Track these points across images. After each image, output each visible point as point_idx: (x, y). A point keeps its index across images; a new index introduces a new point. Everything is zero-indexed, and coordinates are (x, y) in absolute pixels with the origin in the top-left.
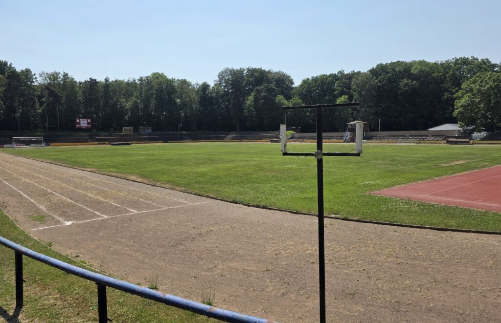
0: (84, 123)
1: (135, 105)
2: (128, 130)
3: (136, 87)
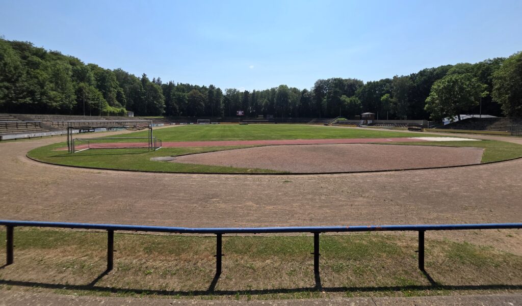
0: (240, 113)
1: (266, 103)
2: (261, 117)
3: (269, 94)
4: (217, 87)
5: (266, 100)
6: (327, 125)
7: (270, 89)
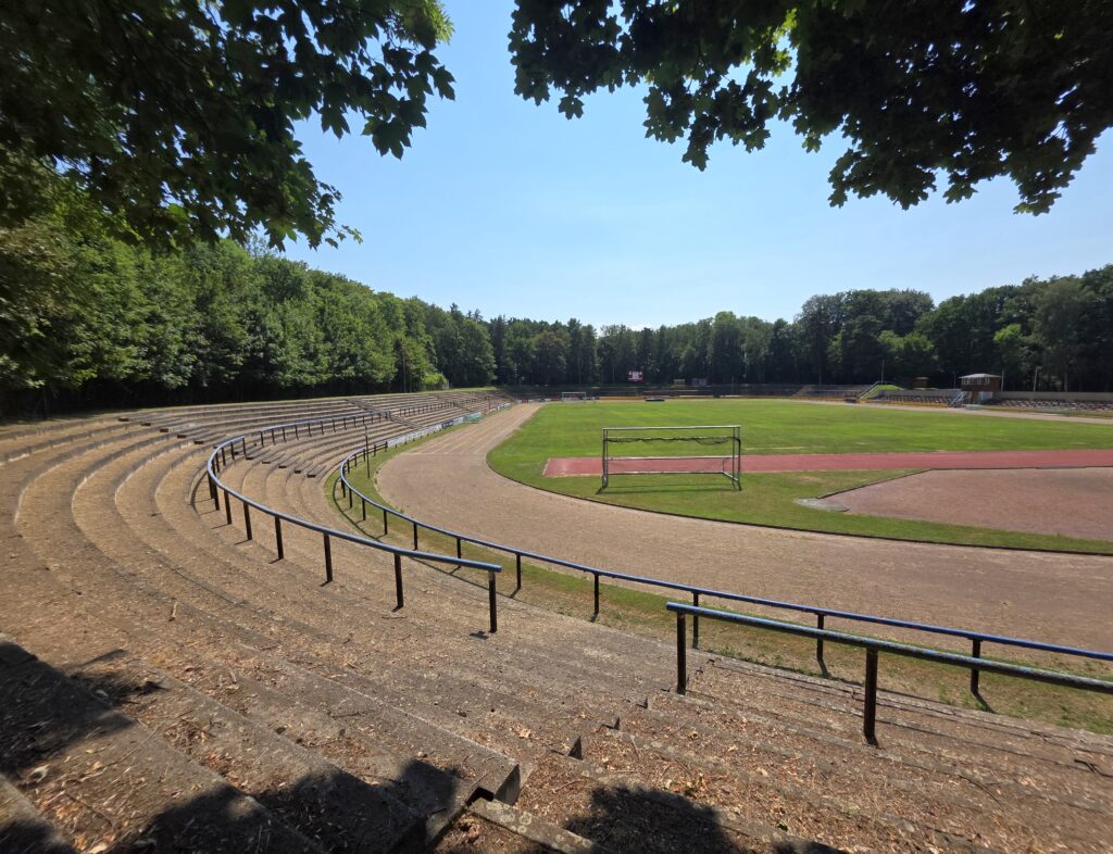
0: (635, 376)
1: (690, 356)
2: (679, 383)
3: (694, 333)
4: (584, 323)
5: (689, 346)
6: (854, 401)
7: (696, 322)
